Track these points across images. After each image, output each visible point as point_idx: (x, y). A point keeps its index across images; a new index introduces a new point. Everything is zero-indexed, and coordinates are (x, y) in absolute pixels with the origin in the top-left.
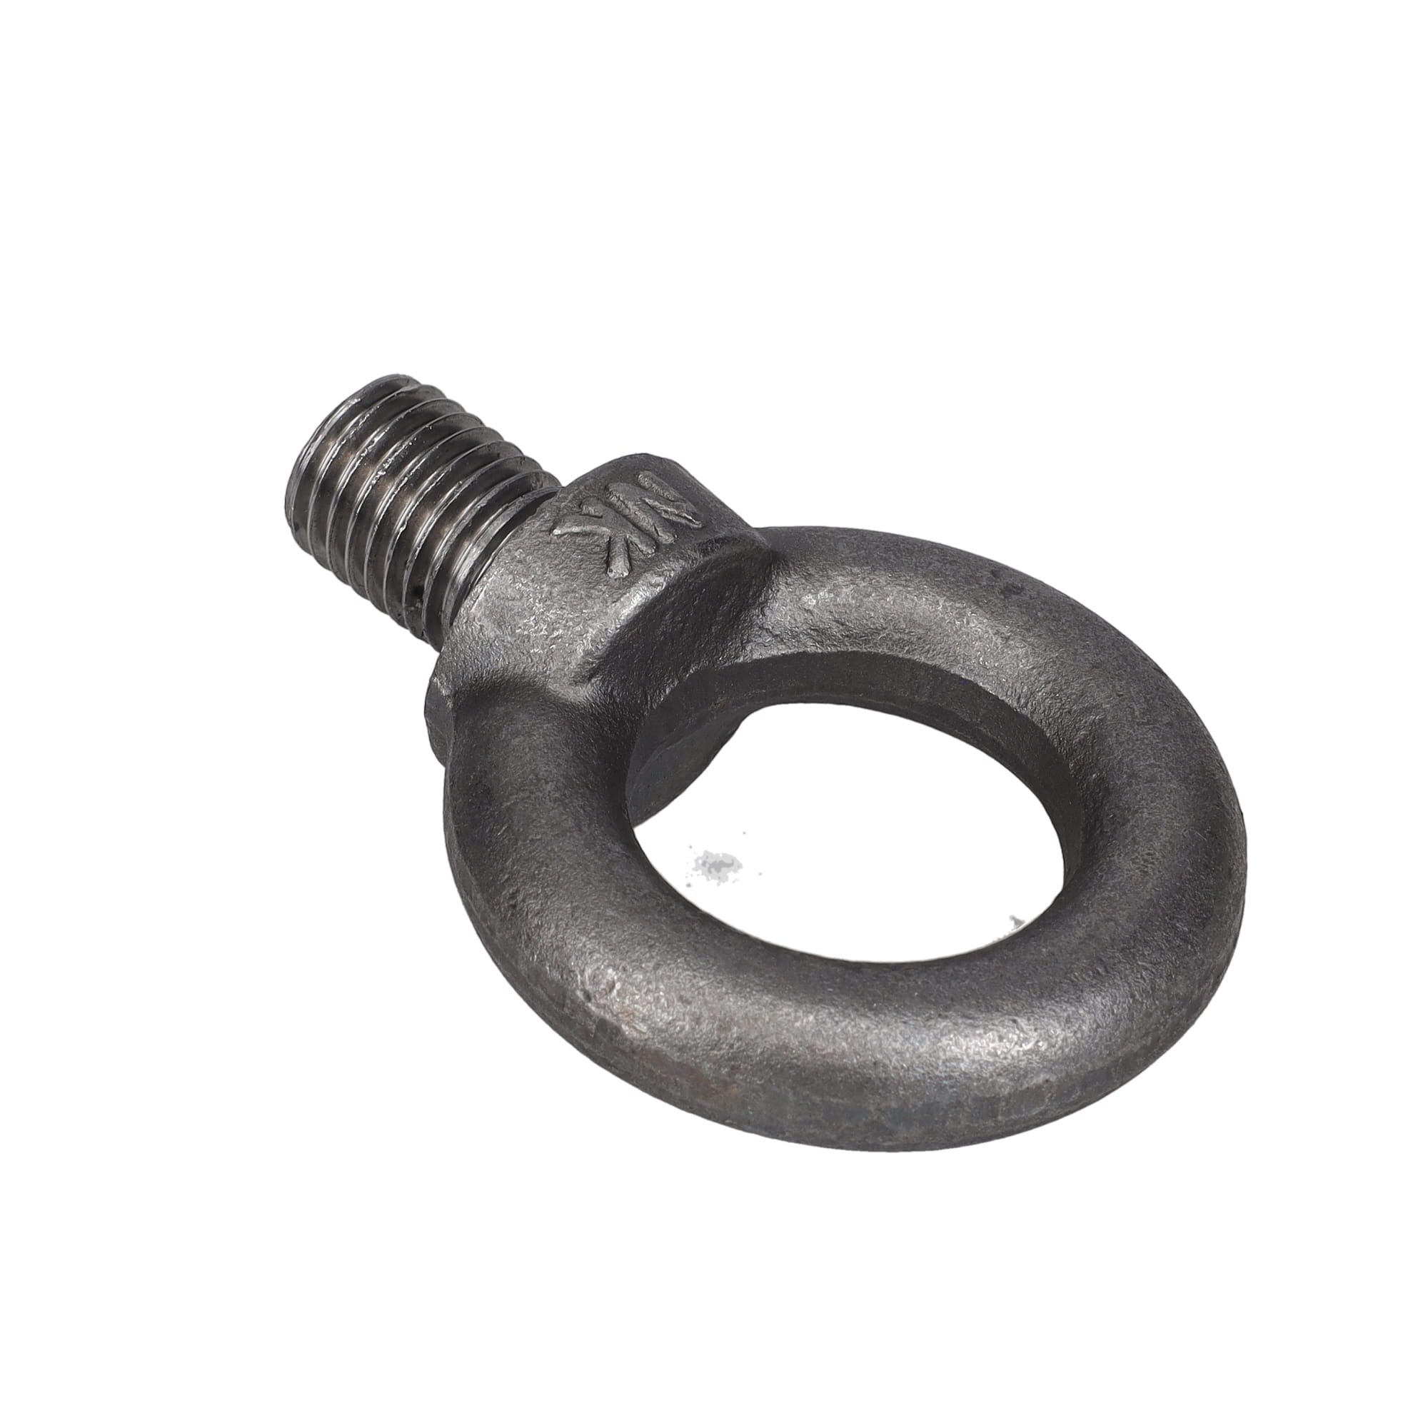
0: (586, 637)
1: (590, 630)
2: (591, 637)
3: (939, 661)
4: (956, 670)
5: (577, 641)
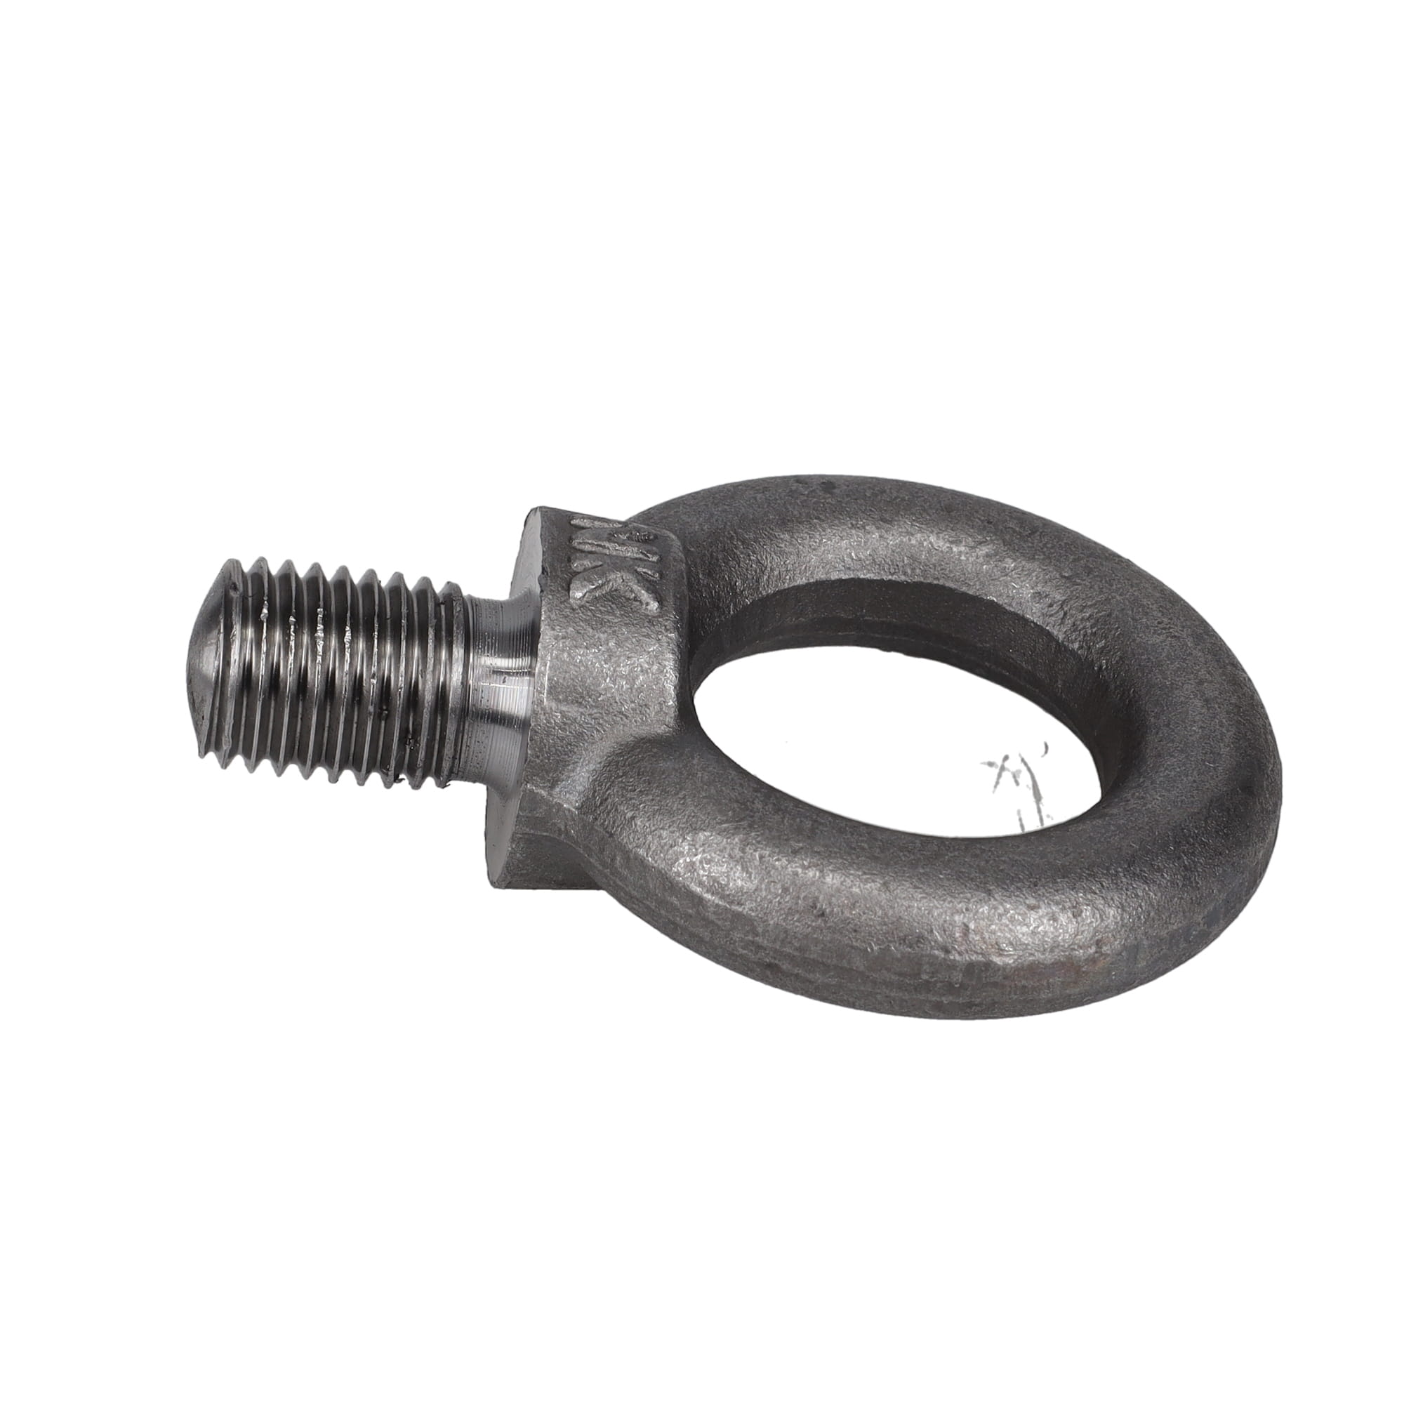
0: (667, 671)
1: (667, 663)
2: (671, 668)
3: (821, 576)
4: (835, 576)
5: (661, 679)
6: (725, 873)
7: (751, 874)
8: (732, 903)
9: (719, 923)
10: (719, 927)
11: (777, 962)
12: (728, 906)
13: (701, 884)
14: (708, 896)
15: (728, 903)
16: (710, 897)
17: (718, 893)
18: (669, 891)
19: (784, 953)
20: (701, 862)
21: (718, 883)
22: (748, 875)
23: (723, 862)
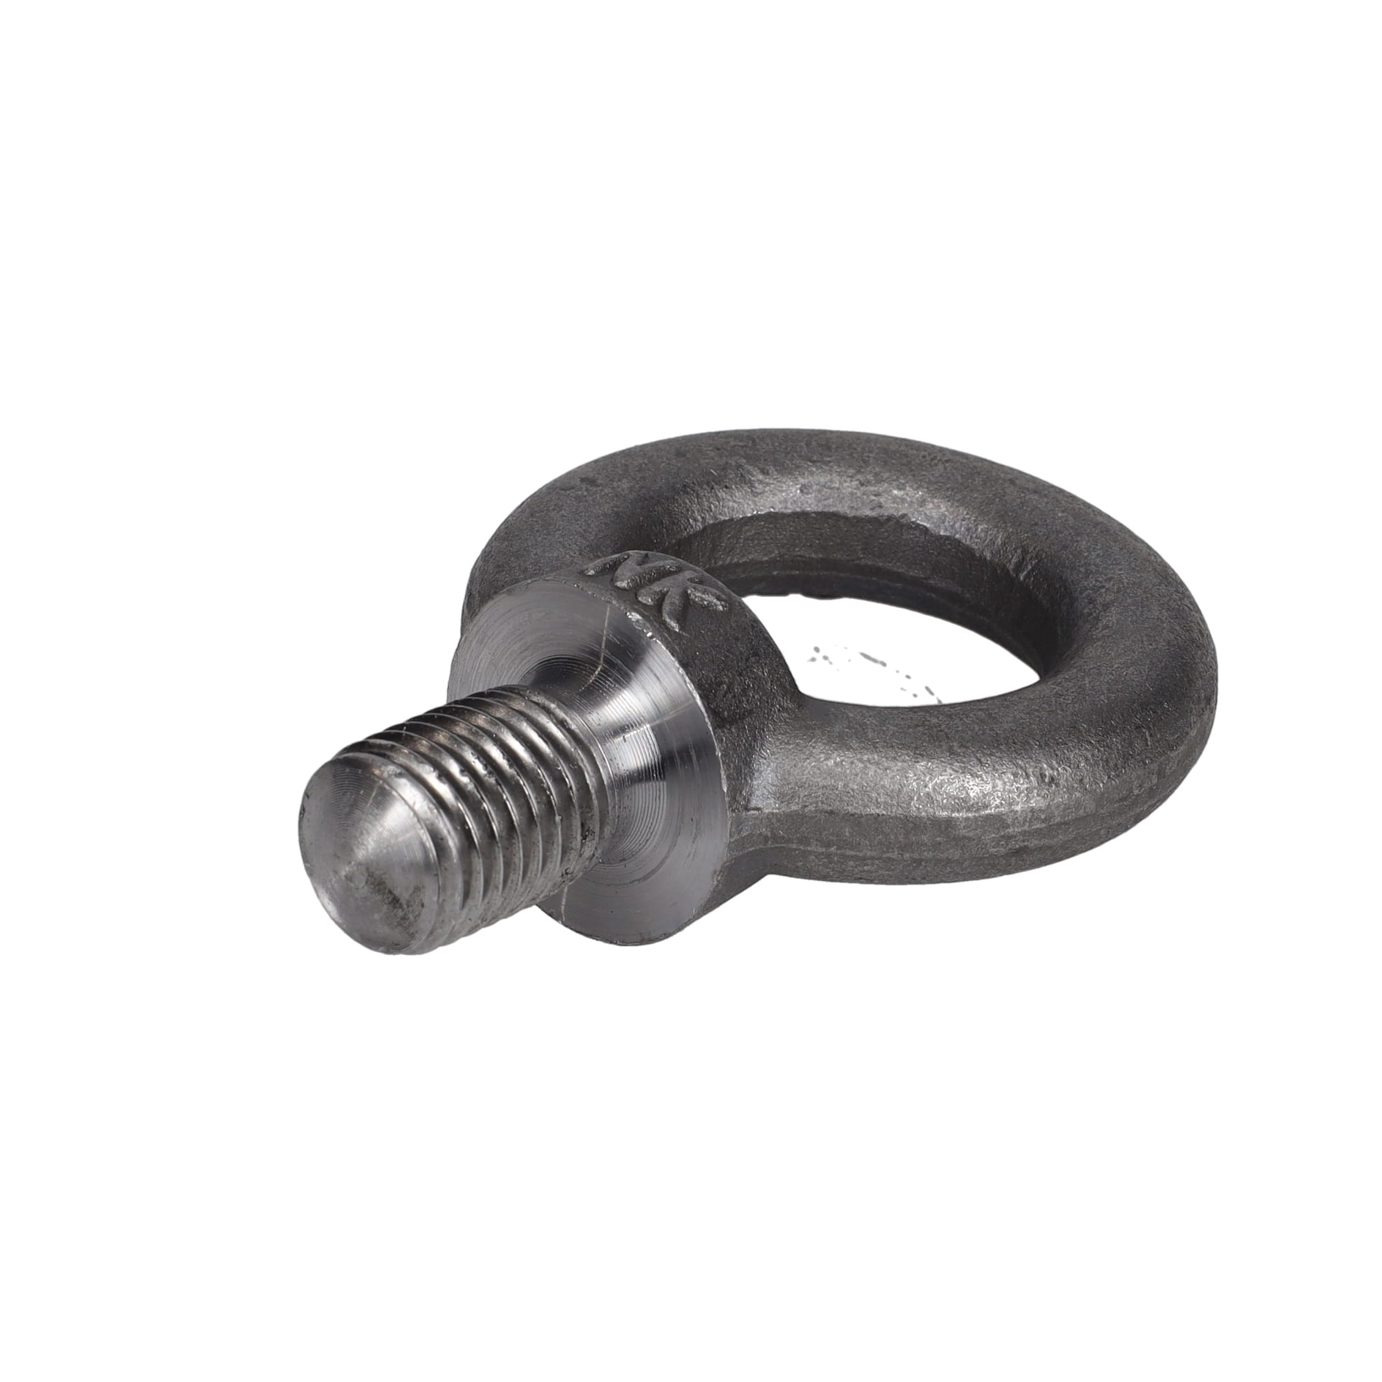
6: (960, 787)
7: (981, 776)
8: (978, 810)
9: (971, 834)
10: (969, 839)
11: (1026, 844)
12: (977, 815)
13: (944, 808)
14: (955, 815)
15: (975, 812)
16: (957, 815)
17: (963, 808)
18: (913, 832)
19: (1032, 832)
20: (934, 789)
21: (959, 799)
22: (980, 779)
23: (953, 779)
